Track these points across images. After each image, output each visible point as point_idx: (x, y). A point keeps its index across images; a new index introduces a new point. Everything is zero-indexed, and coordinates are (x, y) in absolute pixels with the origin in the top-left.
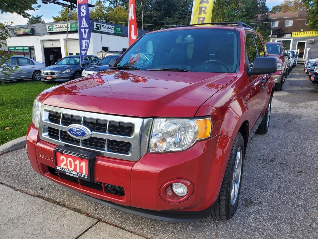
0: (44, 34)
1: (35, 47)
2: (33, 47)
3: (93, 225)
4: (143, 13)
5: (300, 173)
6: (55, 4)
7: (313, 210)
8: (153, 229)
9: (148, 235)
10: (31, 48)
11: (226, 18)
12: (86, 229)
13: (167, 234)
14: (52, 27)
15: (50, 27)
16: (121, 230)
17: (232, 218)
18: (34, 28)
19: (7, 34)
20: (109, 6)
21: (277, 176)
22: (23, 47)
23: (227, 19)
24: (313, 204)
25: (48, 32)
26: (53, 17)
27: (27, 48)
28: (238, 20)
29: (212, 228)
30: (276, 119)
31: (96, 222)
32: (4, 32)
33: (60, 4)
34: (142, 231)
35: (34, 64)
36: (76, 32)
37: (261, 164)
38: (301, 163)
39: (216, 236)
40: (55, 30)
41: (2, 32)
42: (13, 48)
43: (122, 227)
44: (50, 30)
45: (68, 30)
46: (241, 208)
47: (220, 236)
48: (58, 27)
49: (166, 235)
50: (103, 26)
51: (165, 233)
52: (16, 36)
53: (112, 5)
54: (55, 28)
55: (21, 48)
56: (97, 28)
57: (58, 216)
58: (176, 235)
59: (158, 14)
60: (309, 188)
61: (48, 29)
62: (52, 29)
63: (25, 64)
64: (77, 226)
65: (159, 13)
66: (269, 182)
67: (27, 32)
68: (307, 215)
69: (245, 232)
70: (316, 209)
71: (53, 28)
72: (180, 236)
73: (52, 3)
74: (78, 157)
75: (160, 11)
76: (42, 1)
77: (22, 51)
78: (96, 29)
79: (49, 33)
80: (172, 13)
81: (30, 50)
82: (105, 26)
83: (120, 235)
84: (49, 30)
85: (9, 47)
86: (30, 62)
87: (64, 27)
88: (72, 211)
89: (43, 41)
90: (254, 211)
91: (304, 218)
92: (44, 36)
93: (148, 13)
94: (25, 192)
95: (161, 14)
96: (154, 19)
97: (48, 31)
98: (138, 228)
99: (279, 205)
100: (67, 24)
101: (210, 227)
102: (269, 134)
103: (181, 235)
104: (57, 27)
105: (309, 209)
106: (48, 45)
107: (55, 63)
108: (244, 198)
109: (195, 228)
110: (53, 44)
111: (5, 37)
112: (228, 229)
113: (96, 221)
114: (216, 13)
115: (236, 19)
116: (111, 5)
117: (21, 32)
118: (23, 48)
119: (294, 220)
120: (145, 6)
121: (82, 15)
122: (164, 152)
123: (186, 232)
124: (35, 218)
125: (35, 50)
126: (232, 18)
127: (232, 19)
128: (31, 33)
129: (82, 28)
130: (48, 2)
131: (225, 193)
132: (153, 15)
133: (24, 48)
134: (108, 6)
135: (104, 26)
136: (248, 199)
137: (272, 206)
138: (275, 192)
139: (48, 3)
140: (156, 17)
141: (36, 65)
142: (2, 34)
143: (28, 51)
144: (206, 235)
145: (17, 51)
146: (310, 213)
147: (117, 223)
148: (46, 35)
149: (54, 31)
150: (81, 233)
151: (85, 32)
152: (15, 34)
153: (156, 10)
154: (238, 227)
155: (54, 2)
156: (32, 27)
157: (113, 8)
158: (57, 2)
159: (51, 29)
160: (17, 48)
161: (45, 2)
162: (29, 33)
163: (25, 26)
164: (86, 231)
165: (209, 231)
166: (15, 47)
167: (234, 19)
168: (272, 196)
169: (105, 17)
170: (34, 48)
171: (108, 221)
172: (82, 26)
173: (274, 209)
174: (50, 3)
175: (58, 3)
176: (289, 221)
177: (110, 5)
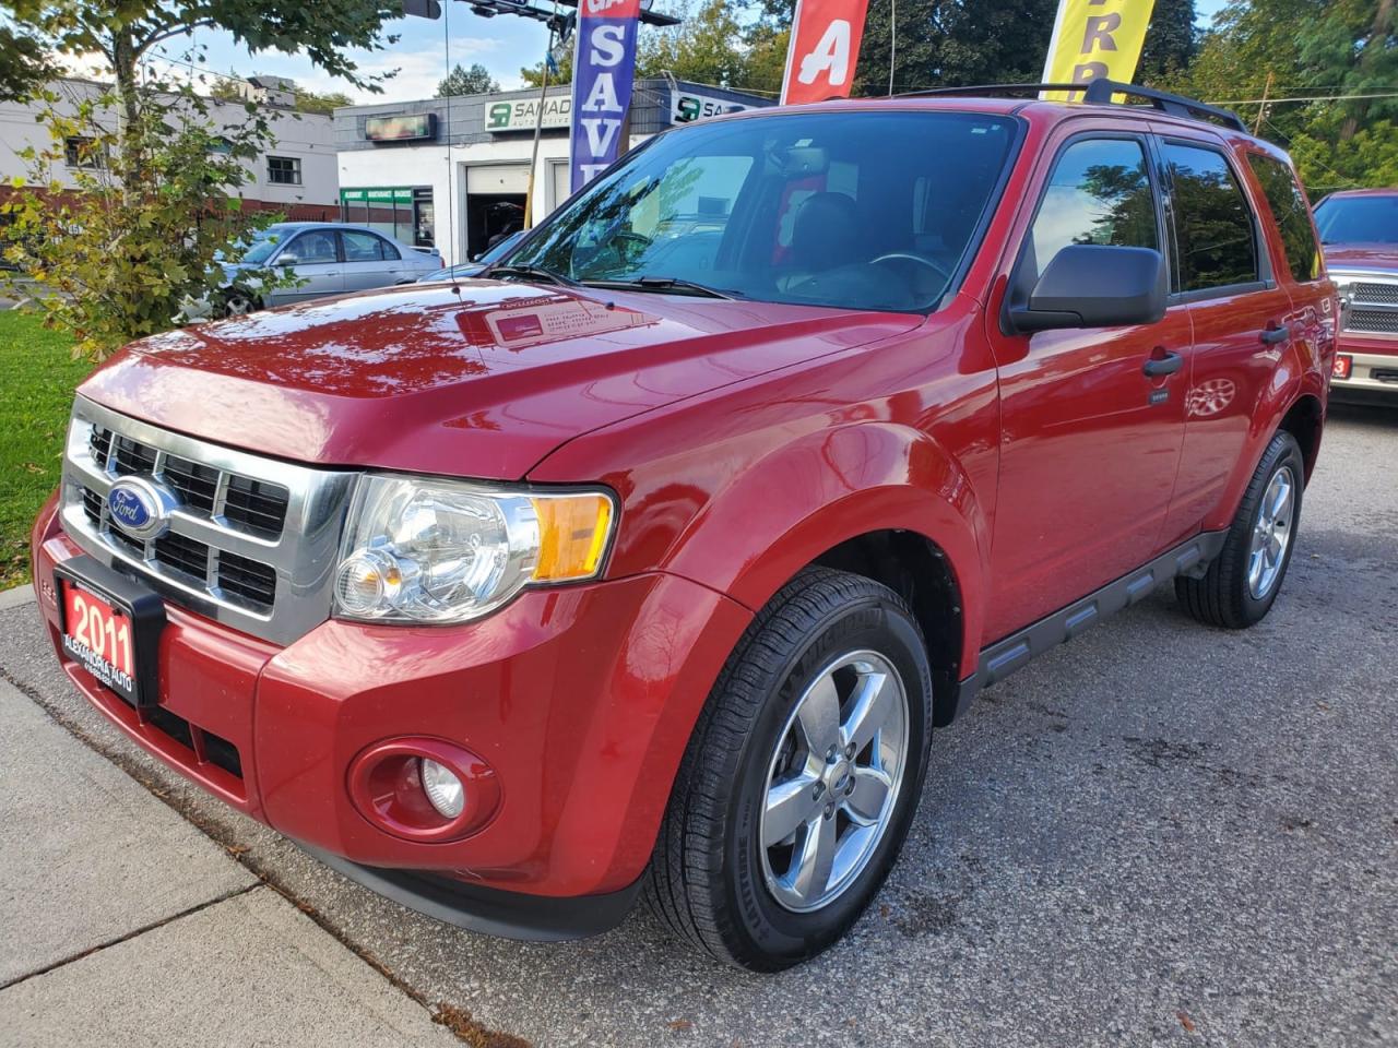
0: (471, 140)
1: (434, 189)
2: (429, 189)
3: (231, 895)
4: (897, 51)
5: (1290, 828)
6: (521, 15)
7: (1230, 1004)
8: (443, 951)
9: (411, 969)
10: (422, 195)
11: (1304, 73)
12: (194, 906)
13: (482, 980)
14: (505, 111)
15: (496, 112)
16: (320, 933)
17: (803, 971)
18: (438, 114)
19: (262, 134)
20: (761, 20)
21: (1161, 827)
22: (393, 189)
23: (1309, 76)
24: (1249, 979)
25: (487, 129)
26: (523, 70)
27: (408, 194)
28: (1365, 78)
29: (685, 993)
30: (1363, 563)
31: (247, 885)
32: (251, 126)
33: (539, 15)
34: (396, 952)
35: (399, 258)
36: (561, 132)
37: (1123, 761)
38: (1335, 782)
39: (678, 1030)
40: (515, 124)
41: (243, 127)
42: (358, 195)
43: (335, 923)
44: (498, 123)
45: (543, 126)
46: (876, 936)
47: (695, 1032)
48: (528, 112)
49: (476, 985)
50: (708, 107)
51: (477, 977)
52: (370, 144)
53: (774, 19)
54: (517, 115)
55: (387, 194)
56: (681, 114)
57: (130, 839)
58: (517, 991)
59: (970, 53)
60: (1284, 903)
61: (489, 120)
62: (504, 120)
63: (368, 256)
64: (171, 886)
65: (973, 51)
66: (1099, 845)
67: (414, 132)
68: (1178, 1022)
69: (820, 1037)
70: (1247, 1004)
71: (507, 116)
72: (530, 998)
73: (511, 14)
74: (108, 602)
75: (981, 39)
76: (471, 5)
77: (390, 206)
78: (678, 119)
79: (491, 136)
80: (1035, 49)
81: (417, 204)
82: (720, 107)
83: (303, 950)
84: (493, 121)
85: (343, 191)
86: (387, 248)
87: (551, 110)
88: (191, 829)
89: (468, 167)
90: (927, 958)
91: (1155, 1030)
92: (474, 146)
93: (922, 50)
94: (85, 733)
95: (982, 53)
96: (950, 76)
97: (490, 126)
98: (387, 938)
99: (1066, 954)
100: (539, 100)
101: (679, 990)
102: (1269, 631)
103: (535, 997)
104: (525, 108)
105: (1211, 995)
106: (485, 184)
107: (476, 258)
108: (920, 897)
109: (612, 983)
110: (502, 181)
111: (255, 148)
112: (752, 1013)
113: (251, 879)
114: (1253, 49)
115: (1358, 75)
116: (770, 18)
117: (391, 131)
118: (393, 194)
119: (1097, 1030)
120: (912, 17)
121: (595, 59)
122: (388, 622)
123: (563, 989)
124: (49, 831)
125: (435, 201)
126: (1337, 70)
127: (1338, 77)
128: (425, 133)
129: (592, 115)
130: (496, 10)
131: (706, 841)
132: (945, 62)
133: (396, 192)
134: (757, 20)
135: (714, 109)
136: (944, 902)
137: (1033, 951)
138: (1091, 894)
139: (494, 14)
140: (960, 67)
141: (406, 260)
142: (244, 132)
143: (410, 207)
144: (635, 1018)
145: (372, 205)
146: (1203, 1017)
147: (326, 904)
148: (481, 142)
149: (511, 127)
150: (169, 914)
151: (602, 130)
152: (368, 137)
153: (960, 34)
154: (803, 1012)
155: (516, 7)
156: (432, 112)
157: (775, 30)
158: (528, 8)
159: (500, 120)
160: (371, 195)
161: (486, 10)
162: (419, 134)
163: (407, 107)
164: (190, 912)
165: (663, 1002)
166: (365, 190)
167: (1348, 75)
168: (1065, 911)
169: (732, 71)
170: (431, 196)
171: (298, 891)
172: (589, 106)
173: (1033, 967)
174: (501, 11)
175: (534, 13)
176: (1062, 1031)
177: (766, 18)
